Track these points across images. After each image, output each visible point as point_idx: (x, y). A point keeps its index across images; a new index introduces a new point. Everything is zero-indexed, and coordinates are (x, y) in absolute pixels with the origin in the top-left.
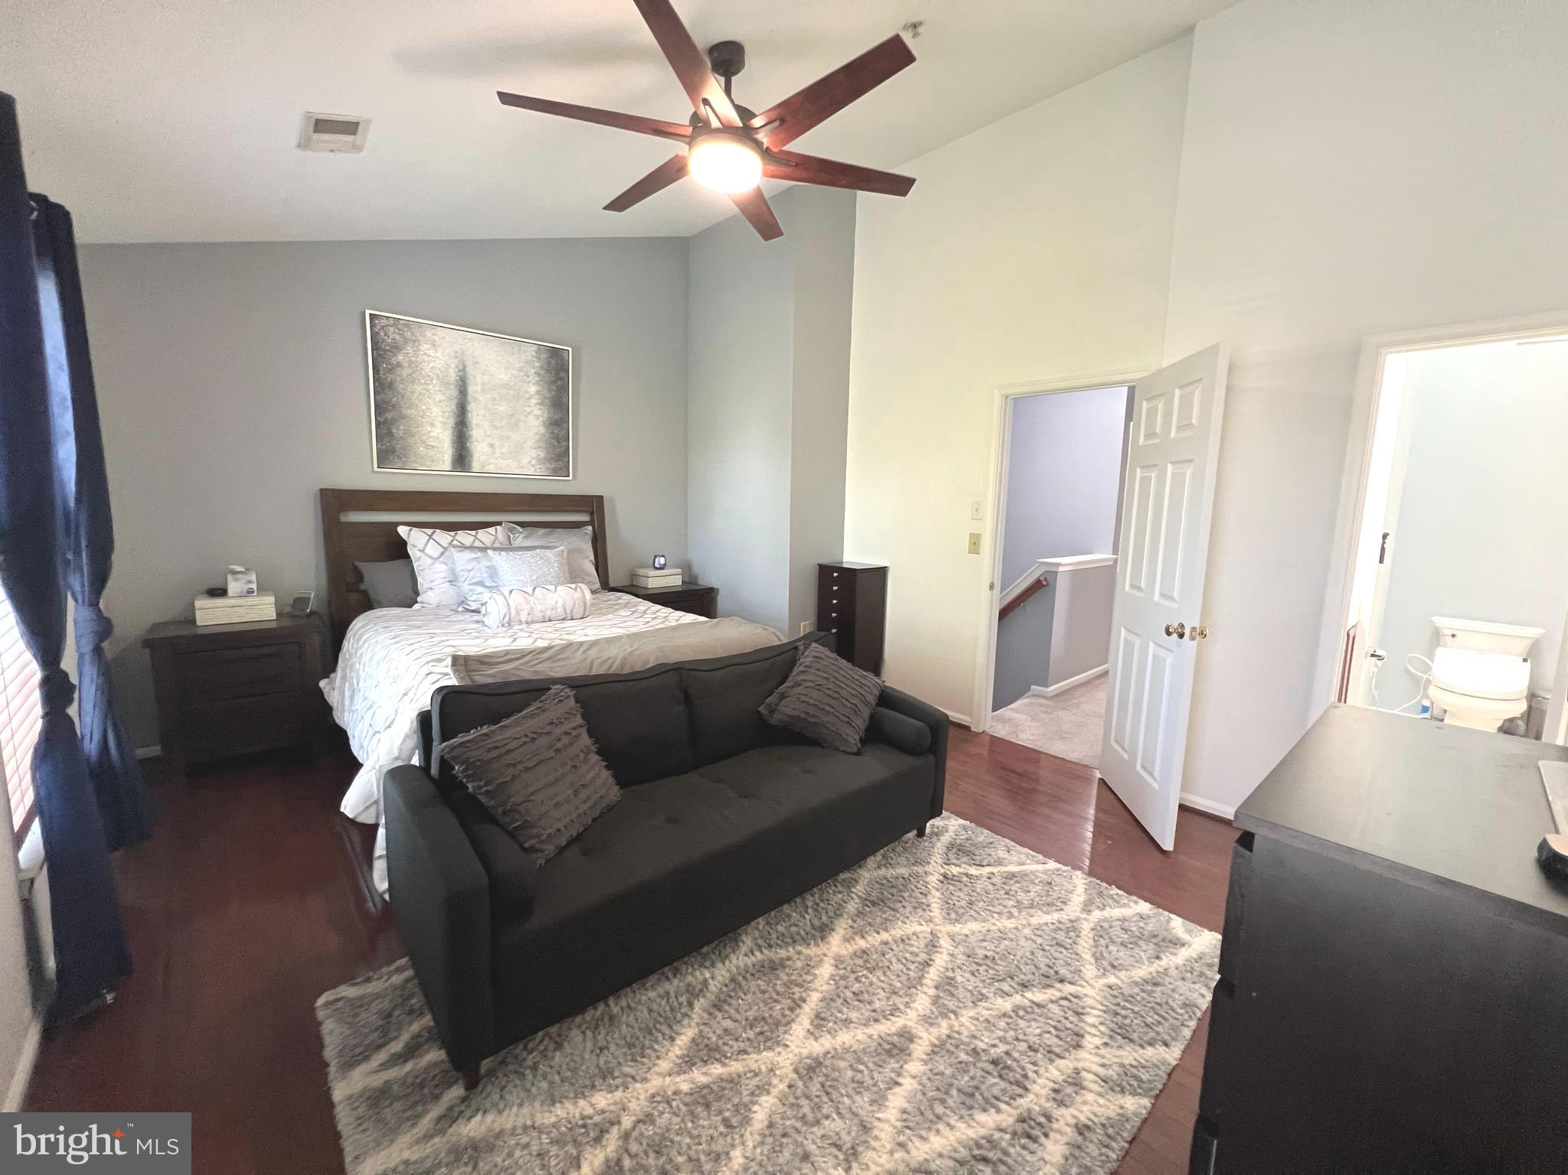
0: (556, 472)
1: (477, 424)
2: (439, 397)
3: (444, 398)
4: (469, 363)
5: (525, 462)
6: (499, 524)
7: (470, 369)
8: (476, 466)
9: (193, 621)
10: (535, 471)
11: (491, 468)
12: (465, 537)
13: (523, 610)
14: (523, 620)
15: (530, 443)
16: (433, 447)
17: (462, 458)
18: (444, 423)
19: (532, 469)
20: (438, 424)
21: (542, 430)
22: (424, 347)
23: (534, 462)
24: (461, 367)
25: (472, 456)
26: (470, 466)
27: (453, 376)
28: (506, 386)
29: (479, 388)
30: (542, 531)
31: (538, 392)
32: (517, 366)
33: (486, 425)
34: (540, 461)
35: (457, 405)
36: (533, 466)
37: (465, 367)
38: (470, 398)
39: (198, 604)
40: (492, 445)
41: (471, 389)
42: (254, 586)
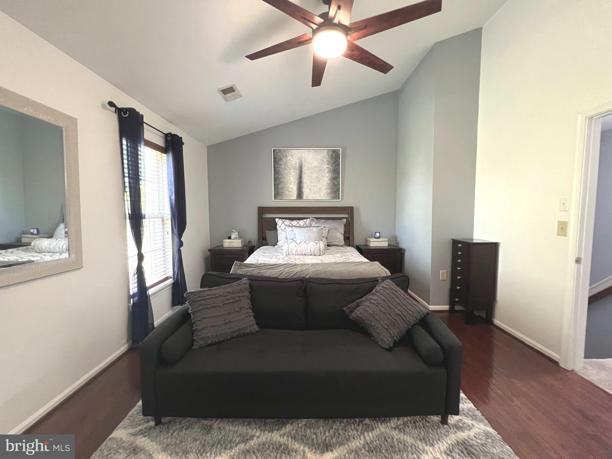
0: (334, 198)
1: (305, 182)
2: (293, 174)
3: (295, 174)
4: (303, 161)
5: (322, 195)
6: (309, 218)
7: (303, 163)
8: (305, 197)
9: (223, 246)
10: (326, 197)
11: (310, 198)
12: (294, 223)
13: (293, 250)
14: (294, 253)
15: (324, 187)
16: (291, 191)
17: (300, 195)
18: (295, 183)
19: (325, 197)
20: (292, 183)
21: (329, 182)
22: (289, 158)
23: (325, 194)
24: (300, 163)
25: (303, 194)
26: (303, 197)
27: (298, 165)
28: (316, 167)
29: (306, 169)
30: (323, 220)
31: (327, 168)
32: (320, 159)
33: (308, 182)
34: (328, 194)
35: (299, 176)
36: (325, 196)
37: (301, 163)
38: (303, 173)
39: (224, 240)
40: (310, 189)
41: (303, 170)
42: (237, 236)
